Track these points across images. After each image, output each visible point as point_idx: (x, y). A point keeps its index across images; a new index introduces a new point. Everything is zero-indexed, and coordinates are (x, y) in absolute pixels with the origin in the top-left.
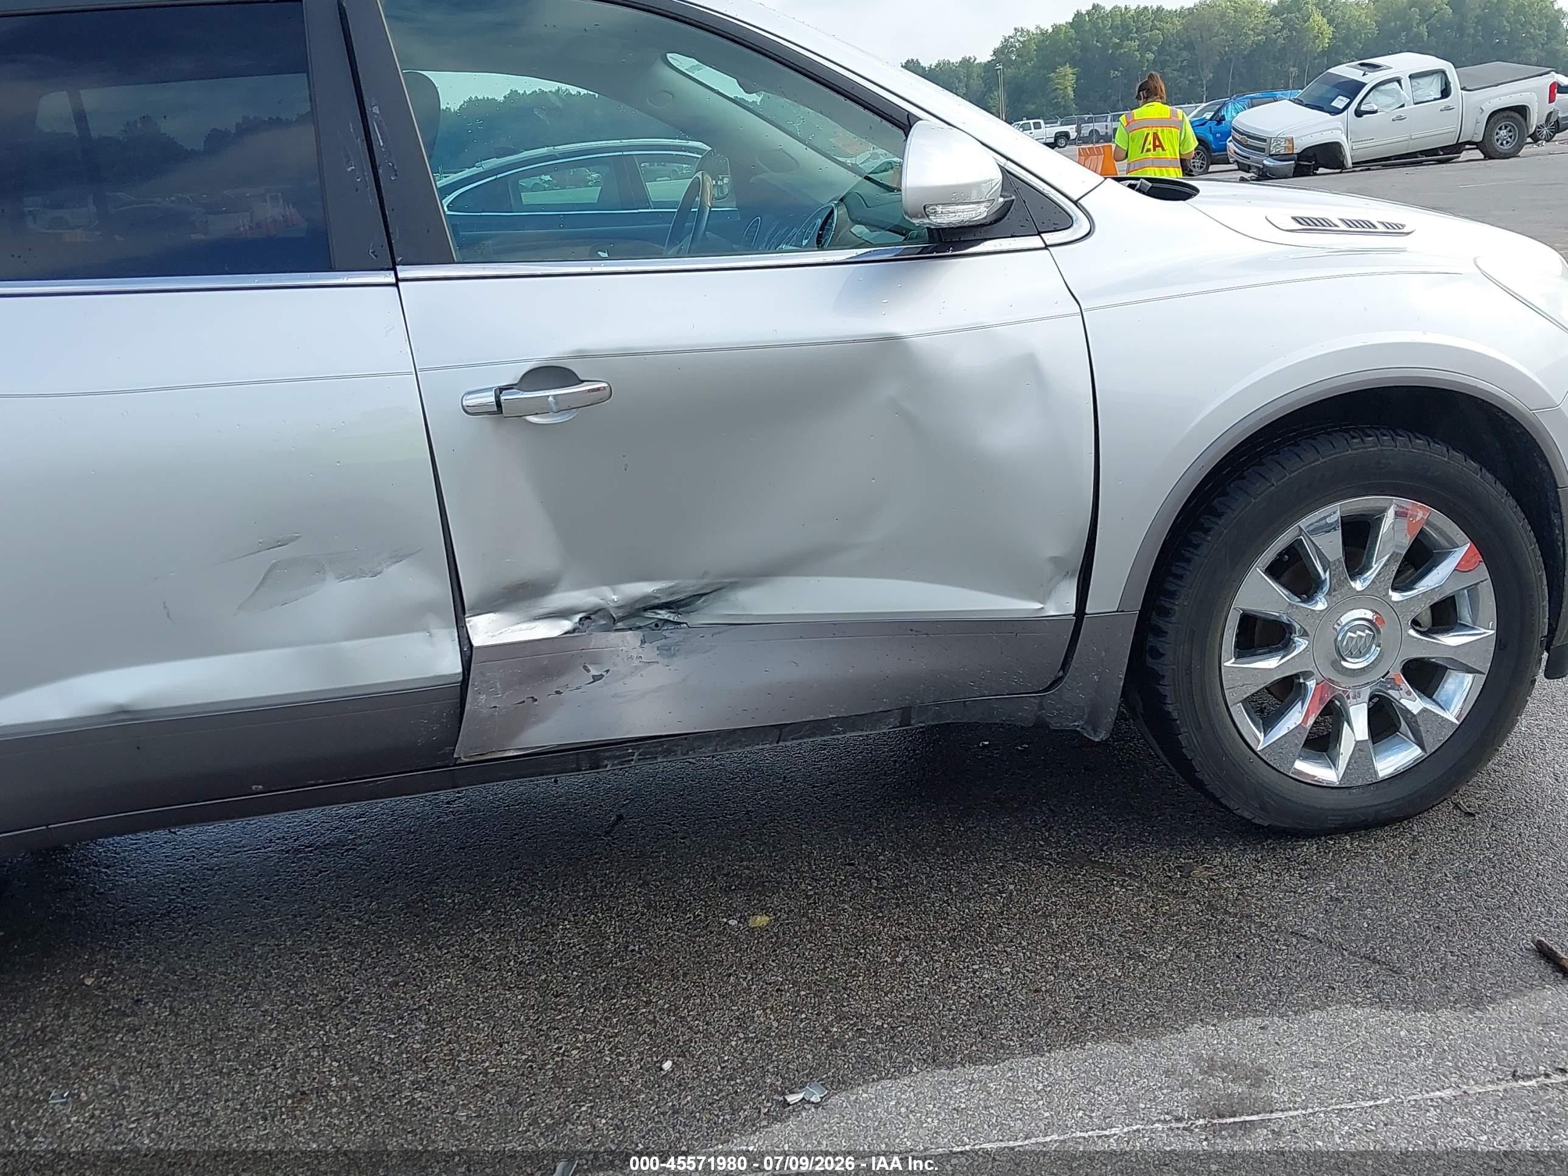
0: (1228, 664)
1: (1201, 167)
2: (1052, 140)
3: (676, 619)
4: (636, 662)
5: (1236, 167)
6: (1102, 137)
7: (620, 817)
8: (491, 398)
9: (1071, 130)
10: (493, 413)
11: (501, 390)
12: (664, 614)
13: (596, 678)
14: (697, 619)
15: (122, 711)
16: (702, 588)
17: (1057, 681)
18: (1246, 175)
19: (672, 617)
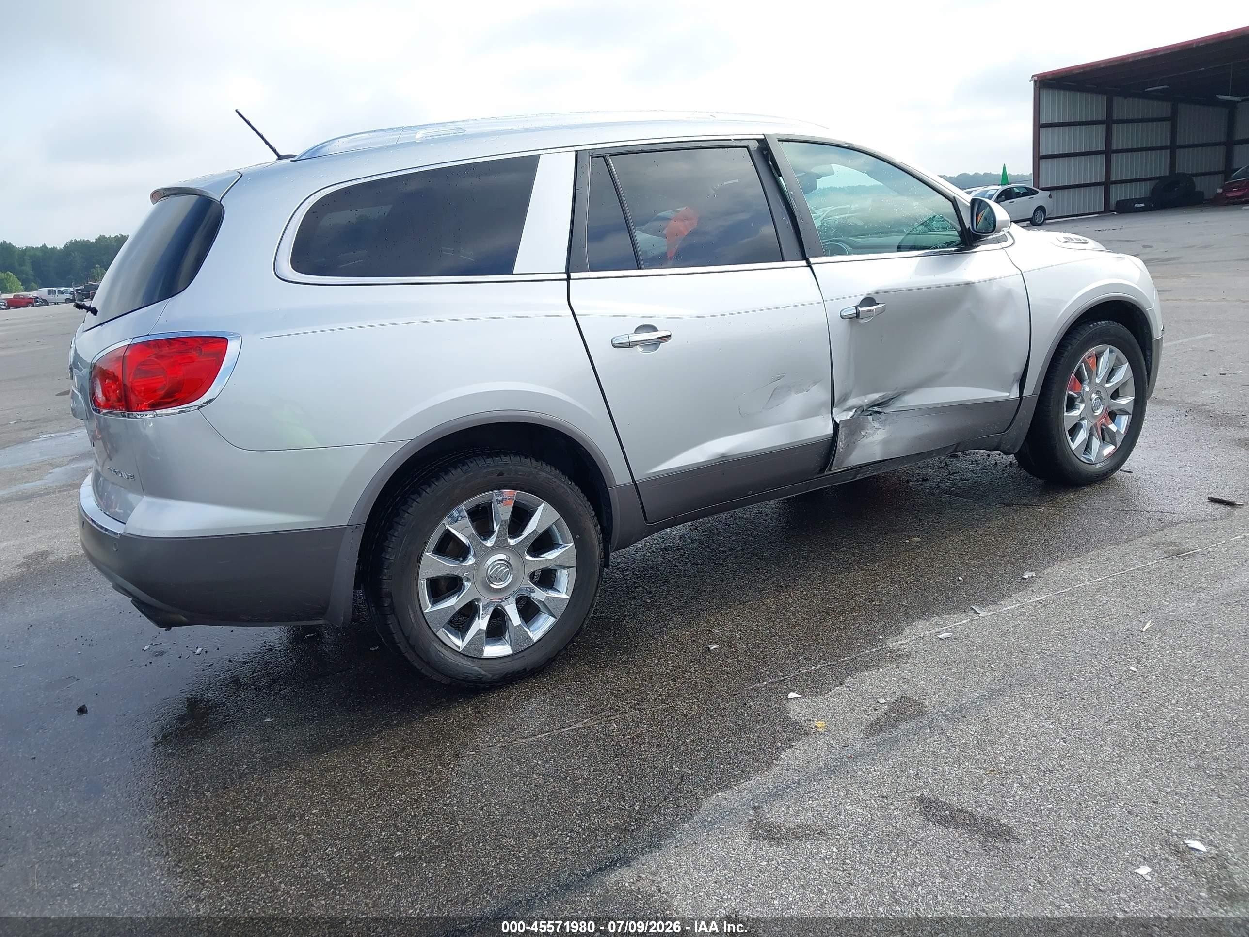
0: (1065, 415)
8: (853, 311)
10: (852, 318)
11: (855, 307)
12: (876, 409)
13: (864, 436)
14: (891, 410)
16: (894, 395)
17: (1009, 428)
19: (882, 409)
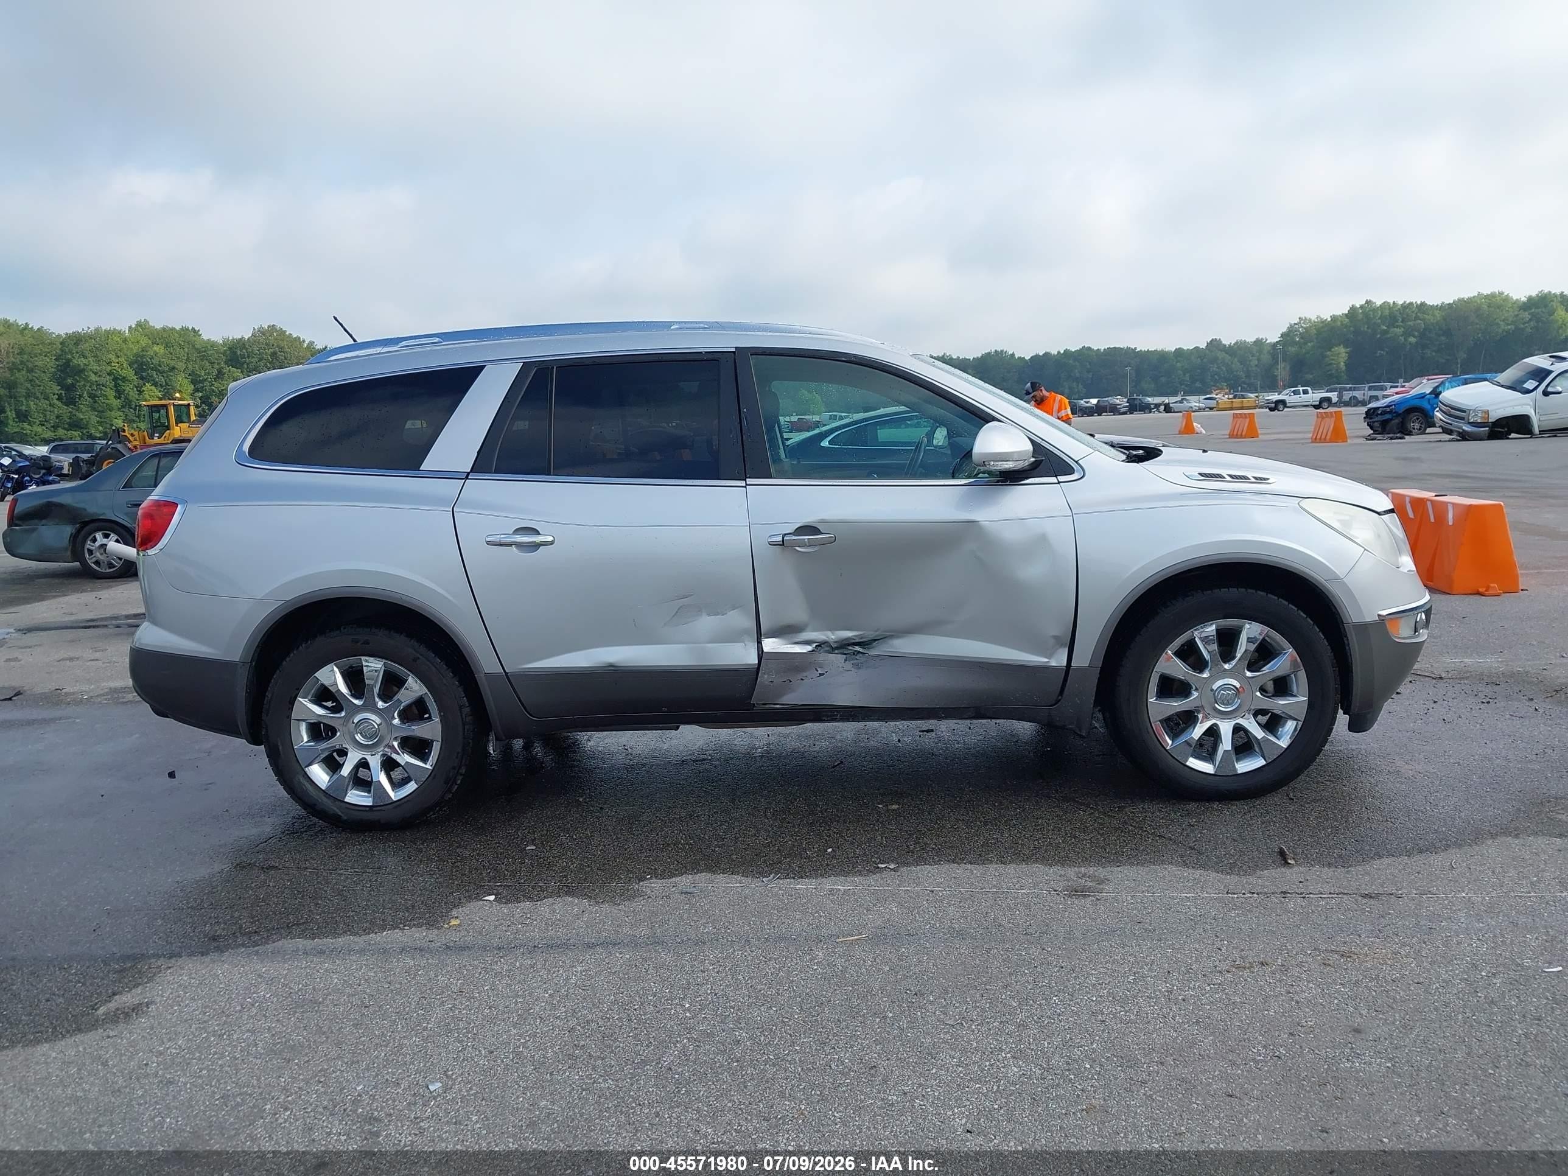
0: (1151, 700)
1: (1420, 429)
2: (1318, 403)
3: (863, 651)
4: (841, 669)
5: (1441, 431)
6: (1360, 402)
7: (842, 762)
8: (780, 538)
9: (1334, 396)
10: (780, 545)
11: (785, 534)
12: (857, 648)
13: (821, 675)
14: (873, 652)
15: (611, 665)
16: (876, 636)
17: (1057, 702)
18: (1447, 437)
19: (861, 650)
